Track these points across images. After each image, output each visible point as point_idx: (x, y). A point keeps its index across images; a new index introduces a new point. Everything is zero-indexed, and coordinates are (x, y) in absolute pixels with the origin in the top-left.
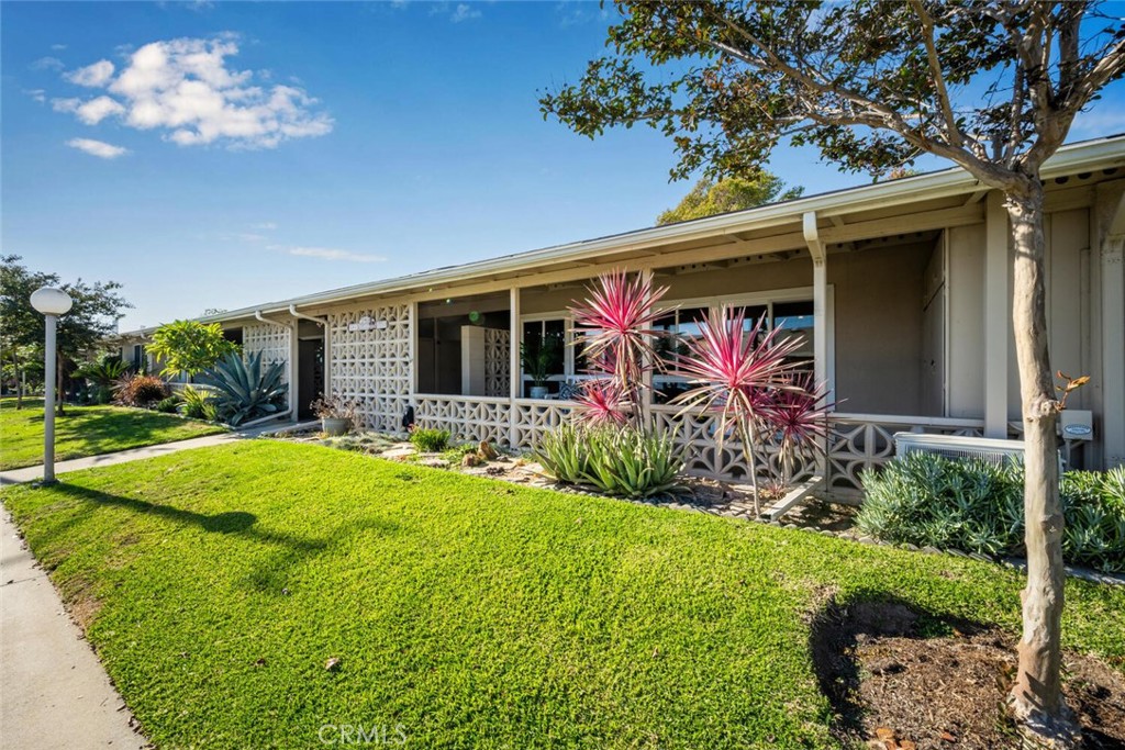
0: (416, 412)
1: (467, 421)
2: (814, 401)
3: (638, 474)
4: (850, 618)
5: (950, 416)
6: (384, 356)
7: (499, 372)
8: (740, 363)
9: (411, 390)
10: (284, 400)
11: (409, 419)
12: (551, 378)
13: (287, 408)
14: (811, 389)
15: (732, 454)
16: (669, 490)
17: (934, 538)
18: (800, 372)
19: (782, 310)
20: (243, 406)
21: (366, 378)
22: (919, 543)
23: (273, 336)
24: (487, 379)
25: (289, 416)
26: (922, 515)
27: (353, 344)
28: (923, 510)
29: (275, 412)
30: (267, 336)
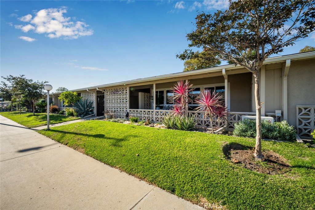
0: (129, 114)
1: (143, 115)
2: (225, 109)
3: (186, 125)
4: (230, 147)
5: (254, 112)
6: (121, 100)
7: (147, 104)
8: (209, 101)
9: (128, 108)
10: (93, 111)
11: (127, 115)
12: (161, 105)
13: (94, 113)
14: (224, 106)
15: (207, 122)
16: (193, 129)
17: (248, 135)
18: (222, 103)
19: (218, 88)
20: (84, 113)
21: (116, 105)
22: (245, 136)
23: (90, 95)
24: (145, 105)
25: (94, 115)
26: (245, 131)
27: (112, 97)
28: (246, 130)
29: (91, 114)
30: (88, 95)
